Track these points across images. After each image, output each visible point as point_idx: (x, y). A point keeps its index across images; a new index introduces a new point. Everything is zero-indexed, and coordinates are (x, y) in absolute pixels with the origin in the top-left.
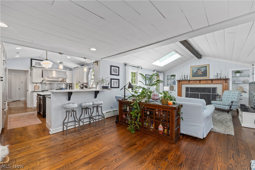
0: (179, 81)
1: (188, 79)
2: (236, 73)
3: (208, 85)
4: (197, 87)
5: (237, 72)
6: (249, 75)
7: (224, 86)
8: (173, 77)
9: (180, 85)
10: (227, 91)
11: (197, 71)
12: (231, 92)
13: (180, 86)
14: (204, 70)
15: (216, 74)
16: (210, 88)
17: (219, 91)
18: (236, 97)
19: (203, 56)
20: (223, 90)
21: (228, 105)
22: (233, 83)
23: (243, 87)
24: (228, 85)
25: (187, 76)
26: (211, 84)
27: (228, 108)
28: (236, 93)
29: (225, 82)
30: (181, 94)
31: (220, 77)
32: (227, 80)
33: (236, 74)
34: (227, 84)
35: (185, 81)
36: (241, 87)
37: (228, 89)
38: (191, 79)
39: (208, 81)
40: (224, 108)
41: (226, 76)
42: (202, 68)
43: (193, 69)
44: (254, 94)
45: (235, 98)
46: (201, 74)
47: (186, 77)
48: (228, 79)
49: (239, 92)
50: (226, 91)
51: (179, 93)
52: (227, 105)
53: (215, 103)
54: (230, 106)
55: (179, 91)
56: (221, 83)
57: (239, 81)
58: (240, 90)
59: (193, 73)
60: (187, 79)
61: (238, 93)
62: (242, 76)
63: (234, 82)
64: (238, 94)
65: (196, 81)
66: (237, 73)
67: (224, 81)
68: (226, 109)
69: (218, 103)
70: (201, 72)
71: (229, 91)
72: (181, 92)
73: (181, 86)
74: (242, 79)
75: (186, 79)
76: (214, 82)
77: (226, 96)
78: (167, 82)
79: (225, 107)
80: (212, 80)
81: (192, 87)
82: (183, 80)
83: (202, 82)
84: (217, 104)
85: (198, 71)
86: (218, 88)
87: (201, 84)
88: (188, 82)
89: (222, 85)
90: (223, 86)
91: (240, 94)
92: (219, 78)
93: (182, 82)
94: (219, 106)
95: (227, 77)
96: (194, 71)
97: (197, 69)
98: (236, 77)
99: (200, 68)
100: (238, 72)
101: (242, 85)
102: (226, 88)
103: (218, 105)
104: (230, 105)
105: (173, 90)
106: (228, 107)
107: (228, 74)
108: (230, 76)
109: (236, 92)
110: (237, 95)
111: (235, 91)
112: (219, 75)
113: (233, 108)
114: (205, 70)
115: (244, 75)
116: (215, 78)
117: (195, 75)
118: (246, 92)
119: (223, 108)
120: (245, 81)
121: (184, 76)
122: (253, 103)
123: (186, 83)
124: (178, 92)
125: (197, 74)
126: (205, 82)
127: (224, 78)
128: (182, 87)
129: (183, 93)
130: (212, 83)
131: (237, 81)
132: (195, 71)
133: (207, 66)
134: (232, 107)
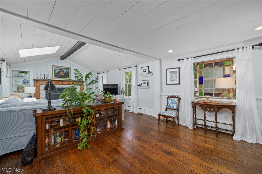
0: (37, 80)
4: (59, 87)
8: (23, 75)
9: (38, 85)
11: (59, 72)
13: (38, 87)
25: (48, 75)
30: (40, 96)
32: (83, 82)
35: (45, 80)
38: (52, 79)
39: (70, 83)
43: (55, 69)
46: (64, 75)
47: (46, 76)
51: (35, 95)
59: (55, 73)
60: (48, 79)
65: (59, 82)
70: (64, 73)
72: (40, 94)
82: (42, 80)
83: (64, 83)
85: (60, 71)
93: (41, 82)
96: (56, 71)
97: (60, 70)
99: (62, 69)
105: (22, 92)
117: (57, 75)
121: (44, 74)
125: (59, 75)
126: (67, 83)
128: (40, 87)
129: (42, 95)
130: (73, 84)
132: (57, 71)
133: (68, 69)
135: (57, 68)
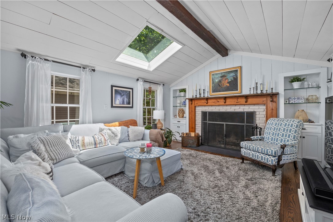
0: (191, 100)
1: (206, 96)
2: (292, 81)
3: (239, 107)
4: (220, 110)
5: (294, 79)
6: (319, 85)
7: (269, 109)
8: (182, 94)
9: (193, 108)
10: (274, 119)
11: (220, 81)
12: (283, 121)
13: (193, 110)
14: (232, 78)
15: (253, 85)
16: (243, 113)
17: (260, 120)
18: (292, 134)
19: (230, 50)
20: (267, 117)
21: (273, 155)
22: (287, 102)
23: (306, 111)
24: (277, 107)
25: (204, 90)
26: (244, 105)
27: (274, 163)
28: (292, 124)
29: (271, 101)
30: (195, 124)
31: (262, 91)
32: (274, 97)
33: (293, 83)
34: (274, 104)
35: (200, 99)
36: (303, 110)
37: (277, 116)
38: (210, 96)
39: (240, 100)
40: (265, 160)
41: (272, 89)
42: (228, 75)
43: (213, 77)
44: (331, 127)
45: (289, 135)
46: (228, 85)
47: (202, 92)
48: (277, 94)
49: (298, 122)
50: (272, 119)
51: (190, 122)
52: (272, 153)
53: (247, 146)
54: (277, 157)
55: (191, 118)
56: (264, 102)
57: (298, 98)
58: (301, 118)
59: (214, 85)
60: (204, 97)
61: (297, 125)
62: (305, 87)
63: (289, 101)
64: (296, 127)
65: (219, 100)
66: (295, 82)
67: (269, 99)
68: (270, 163)
69: (253, 147)
70: (228, 83)
71: (279, 120)
72: (195, 120)
73: (195, 109)
74: (304, 94)
75: (202, 96)
76: (250, 100)
77: (272, 125)
78: (175, 102)
79: (268, 159)
80: (246, 97)
81: (213, 110)
82: (196, 99)
83: (228, 101)
84: (250, 150)
85: (222, 80)
86: (257, 113)
87: (227, 105)
88: (205, 101)
89: (265, 107)
90: (267, 109)
91: (301, 127)
92: (259, 92)
93: (196, 102)
94: (255, 155)
95: (275, 89)
96: (215, 81)
97: (221, 77)
98: (292, 91)
99: (226, 74)
100: (297, 79)
101: (304, 107)
102: (273, 114)
103: (253, 153)
104: (279, 155)
105: (183, 117)
106: (273, 159)
107: (276, 84)
108: (281, 89)
109: (293, 122)
110: (294, 128)
111: (290, 121)
112: (259, 85)
113: (284, 160)
114: (234, 78)
115: (309, 85)
116: (252, 93)
117: (217, 87)
118: (313, 122)
119: (262, 159)
120: (310, 98)
121: (199, 89)
122: (330, 148)
123: (203, 104)
124: (190, 120)
125: (220, 86)
126: (235, 101)
127: (269, 92)
128: (196, 111)
129: (198, 123)
130: (246, 102)
131: (295, 99)
132: (217, 81)
133: (237, 70)
134: (283, 158)
135: (216, 74)
